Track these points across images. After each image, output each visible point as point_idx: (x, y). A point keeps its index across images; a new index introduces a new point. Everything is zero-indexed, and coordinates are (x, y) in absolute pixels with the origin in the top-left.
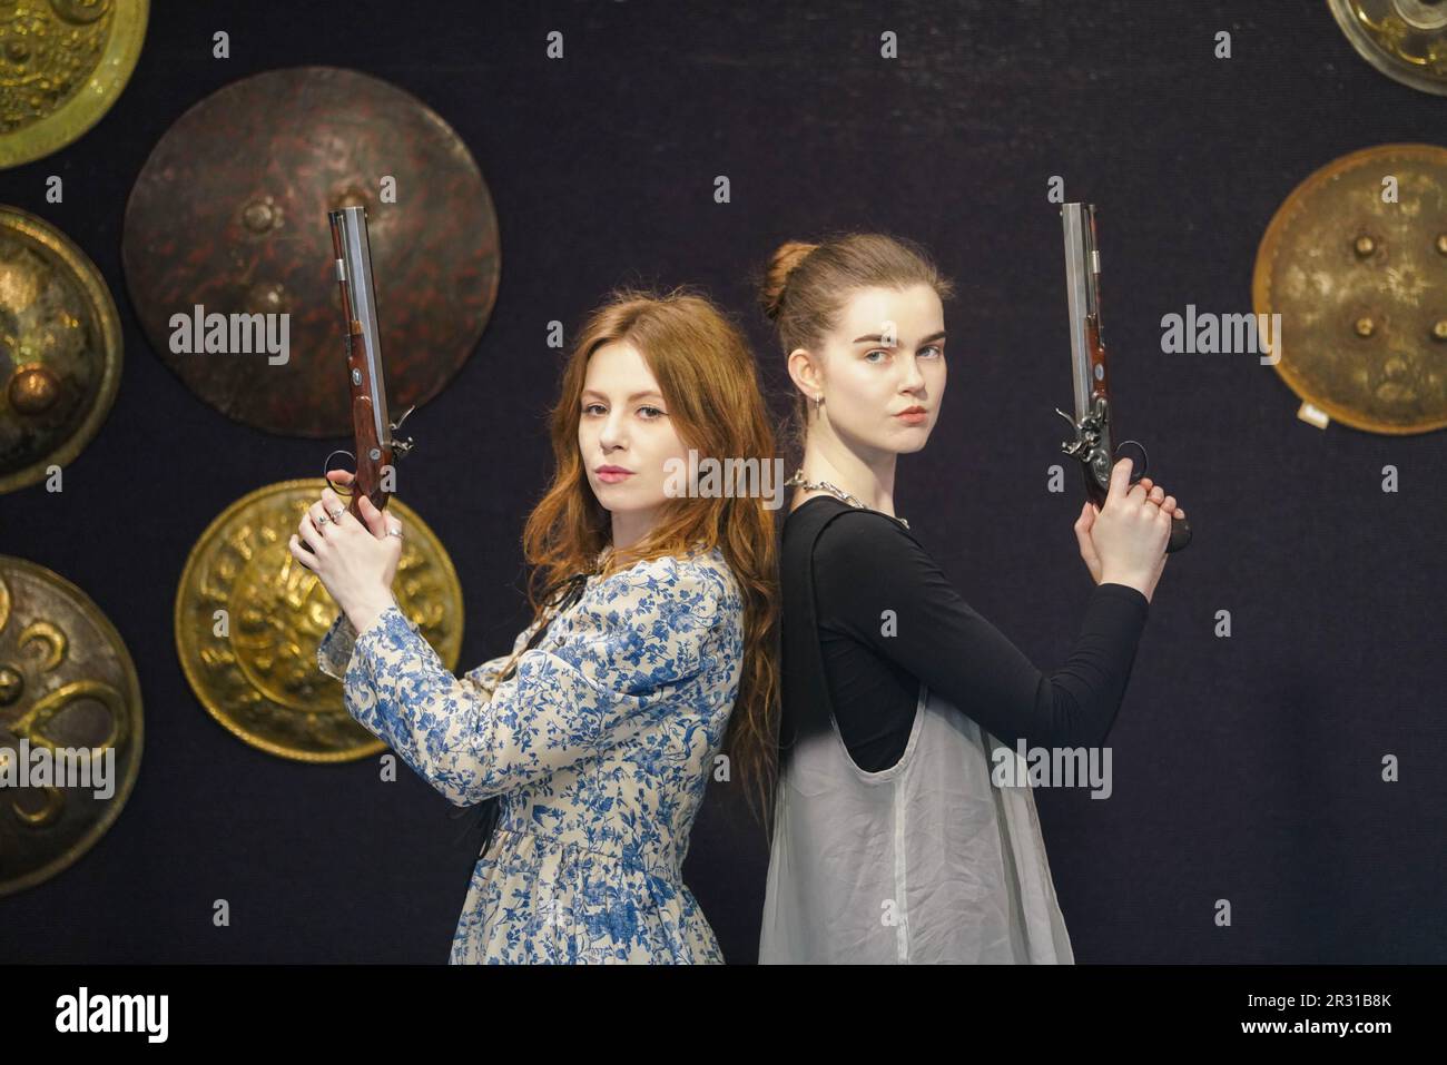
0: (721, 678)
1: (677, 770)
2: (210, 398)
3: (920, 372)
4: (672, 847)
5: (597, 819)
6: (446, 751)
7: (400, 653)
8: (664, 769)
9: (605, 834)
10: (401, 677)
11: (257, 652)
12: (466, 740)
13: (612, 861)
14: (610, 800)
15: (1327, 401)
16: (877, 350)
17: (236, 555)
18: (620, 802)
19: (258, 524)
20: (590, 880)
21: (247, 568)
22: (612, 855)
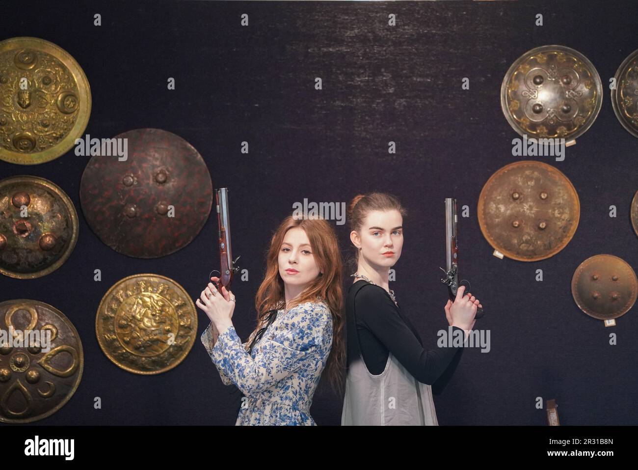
0: (327, 343)
1: (312, 376)
2: (109, 245)
3: (391, 239)
4: (308, 402)
5: (284, 393)
6: (244, 377)
7: (233, 342)
8: (307, 375)
9: (286, 398)
10: (232, 350)
11: (124, 335)
12: (251, 374)
13: (289, 407)
14: (289, 386)
15: (503, 249)
16: (378, 231)
17: (117, 300)
18: (292, 387)
19: (126, 289)
20: (282, 414)
21: (121, 305)
22: (289, 405)
